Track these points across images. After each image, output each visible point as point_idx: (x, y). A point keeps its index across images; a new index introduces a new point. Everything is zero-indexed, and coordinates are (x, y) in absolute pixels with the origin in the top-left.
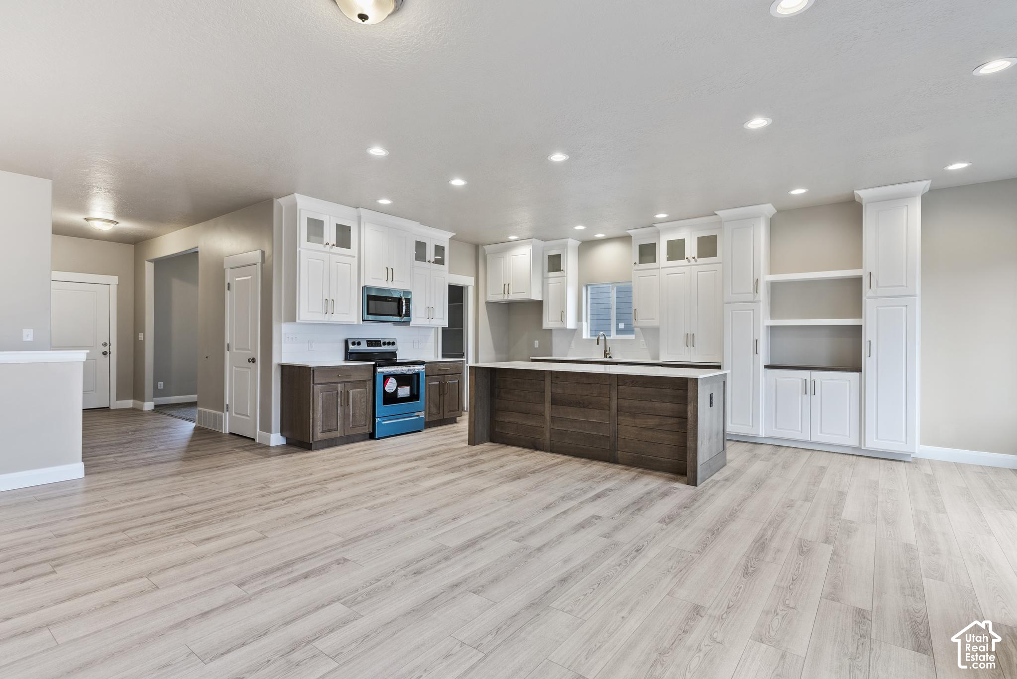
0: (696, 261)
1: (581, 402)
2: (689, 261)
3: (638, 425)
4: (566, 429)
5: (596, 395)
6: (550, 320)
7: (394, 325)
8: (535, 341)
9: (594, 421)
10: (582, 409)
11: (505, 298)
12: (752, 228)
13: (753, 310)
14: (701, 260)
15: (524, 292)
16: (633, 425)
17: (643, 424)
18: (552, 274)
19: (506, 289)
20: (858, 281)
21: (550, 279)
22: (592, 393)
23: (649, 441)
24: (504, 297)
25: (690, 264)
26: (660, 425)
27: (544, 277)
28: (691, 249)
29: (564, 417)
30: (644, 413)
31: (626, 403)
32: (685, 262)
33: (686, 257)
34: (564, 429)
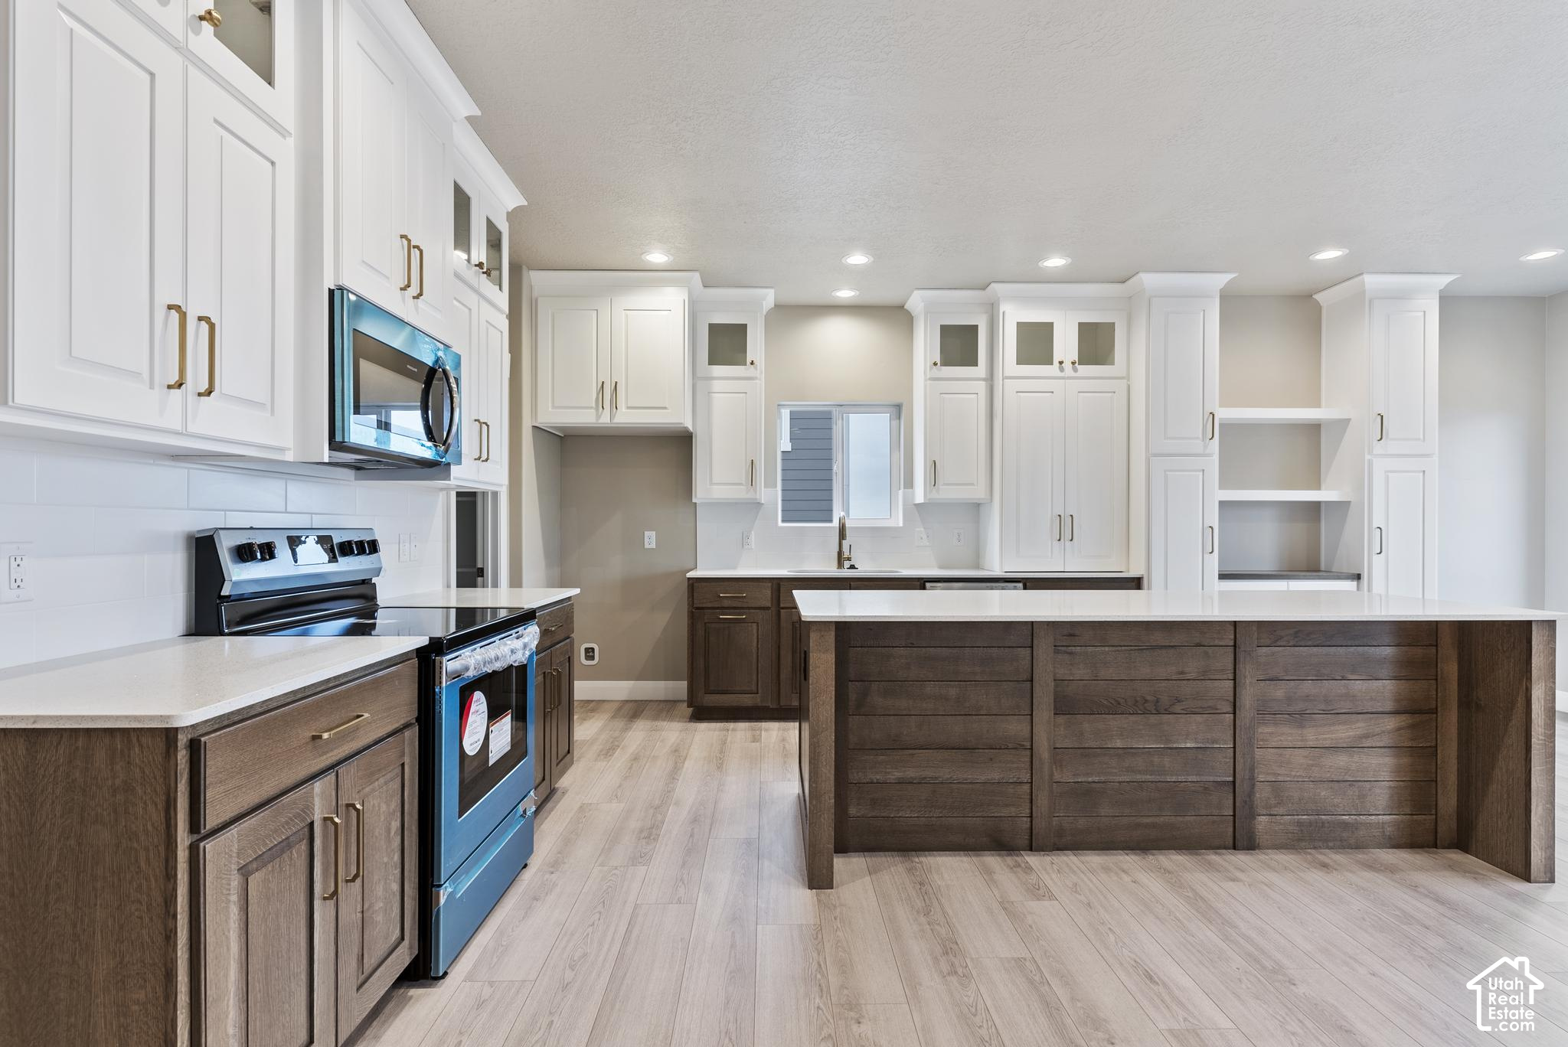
0: (1075, 370)
1: (1149, 698)
2: (1062, 370)
3: (1311, 744)
4: (1103, 779)
5: (1193, 675)
6: (714, 481)
7: (356, 479)
8: (647, 533)
9: (1188, 745)
10: (1153, 719)
11: (602, 420)
12: (1202, 313)
13: (1203, 470)
14: (1085, 370)
15: (665, 408)
16: (1299, 744)
17: (1325, 739)
18: (719, 370)
19: (608, 393)
20: (1314, 429)
21: (715, 382)
22: (1182, 673)
23: (1341, 778)
24: (598, 417)
25: (1062, 374)
26: (1366, 736)
27: (699, 374)
28: (1066, 344)
29: (1093, 744)
30: (1326, 713)
31: (1279, 691)
32: (1052, 370)
33: (1056, 359)
34: (1096, 779)
